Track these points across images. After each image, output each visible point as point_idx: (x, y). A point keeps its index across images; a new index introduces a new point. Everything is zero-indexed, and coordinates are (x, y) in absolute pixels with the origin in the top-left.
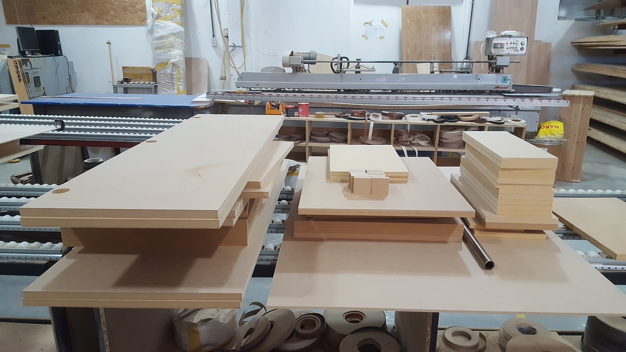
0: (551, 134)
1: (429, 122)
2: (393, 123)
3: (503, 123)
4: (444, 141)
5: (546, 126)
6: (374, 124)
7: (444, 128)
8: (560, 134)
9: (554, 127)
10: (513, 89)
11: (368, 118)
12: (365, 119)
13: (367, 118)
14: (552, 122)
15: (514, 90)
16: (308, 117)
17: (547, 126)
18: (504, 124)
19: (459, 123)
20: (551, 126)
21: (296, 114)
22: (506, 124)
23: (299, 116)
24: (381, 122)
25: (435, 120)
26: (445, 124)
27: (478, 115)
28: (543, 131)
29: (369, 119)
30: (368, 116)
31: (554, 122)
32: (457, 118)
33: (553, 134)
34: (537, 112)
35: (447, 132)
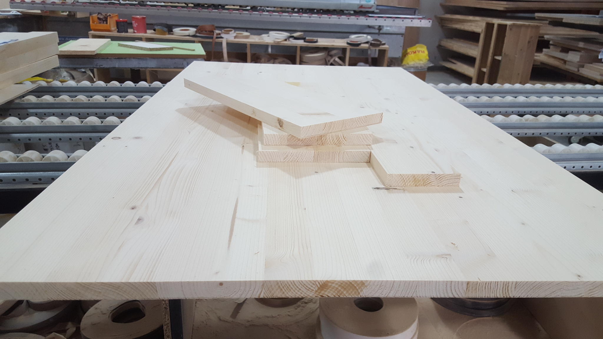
0: (418, 59)
5: (413, 51)
9: (421, 52)
10: (377, 9)
12: (212, 38)
13: (215, 35)
15: (380, 11)
16: (146, 33)
19: (320, 44)
20: (418, 51)
21: (130, 30)
23: (134, 32)
28: (410, 56)
29: (220, 38)
31: (420, 46)
33: (421, 60)
34: (401, 36)
35: (308, 54)
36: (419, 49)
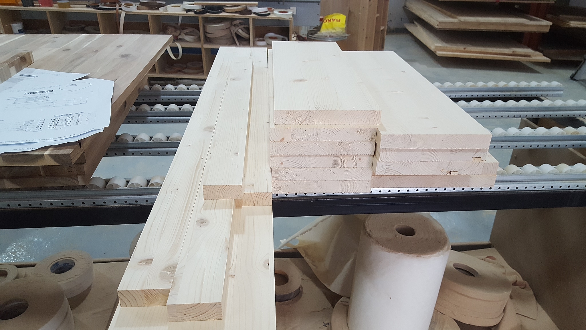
0: (332, 28)
1: (189, 13)
2: (148, 14)
3: (269, 14)
4: (208, 35)
5: (328, 20)
6: (125, 14)
7: (208, 21)
8: (341, 28)
9: (336, 20)
11: (120, 7)
12: (115, 9)
13: (117, 7)
14: (335, 15)
16: (51, 6)
17: (330, 20)
18: (269, 16)
19: (223, 14)
20: (333, 19)
21: (36, 3)
22: (272, 16)
23: (40, 6)
24: (134, 12)
25: (195, 10)
26: (206, 15)
27: (245, 6)
28: (325, 25)
29: (121, 9)
30: (120, 6)
31: (337, 15)
32: (221, 9)
33: (334, 29)
34: (317, 3)
35: (211, 25)
36: (334, 18)
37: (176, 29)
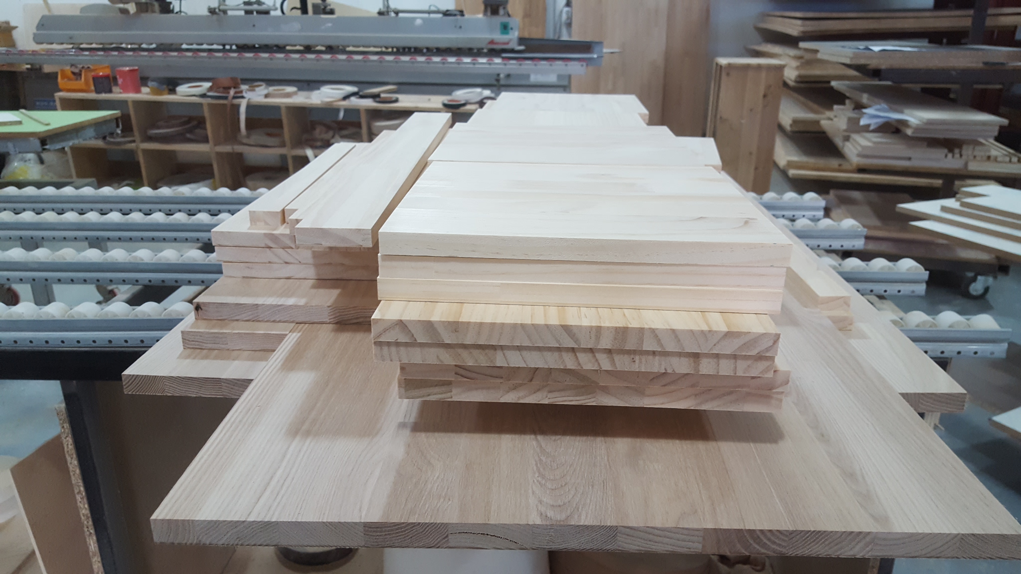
2: (280, 105)
6: (248, 105)
11: (239, 95)
12: (227, 97)
15: (522, 48)
16: (139, 92)
23: (120, 93)
24: (261, 103)
29: (241, 97)
30: (239, 92)
35: (380, 122)
37: (328, 128)
